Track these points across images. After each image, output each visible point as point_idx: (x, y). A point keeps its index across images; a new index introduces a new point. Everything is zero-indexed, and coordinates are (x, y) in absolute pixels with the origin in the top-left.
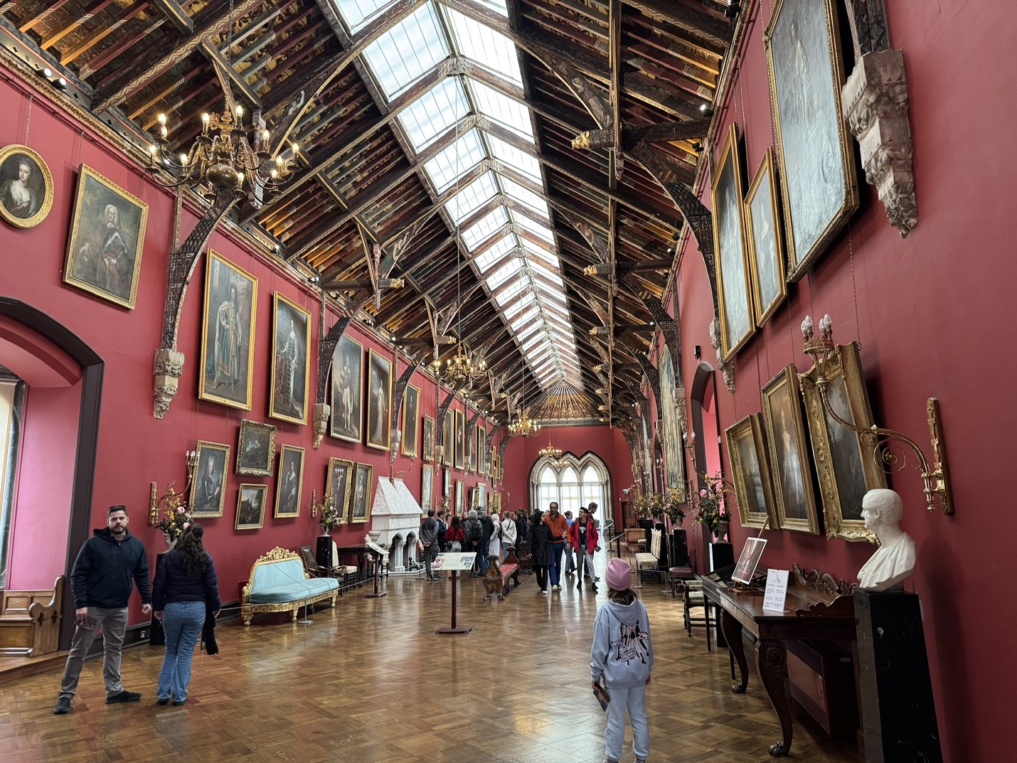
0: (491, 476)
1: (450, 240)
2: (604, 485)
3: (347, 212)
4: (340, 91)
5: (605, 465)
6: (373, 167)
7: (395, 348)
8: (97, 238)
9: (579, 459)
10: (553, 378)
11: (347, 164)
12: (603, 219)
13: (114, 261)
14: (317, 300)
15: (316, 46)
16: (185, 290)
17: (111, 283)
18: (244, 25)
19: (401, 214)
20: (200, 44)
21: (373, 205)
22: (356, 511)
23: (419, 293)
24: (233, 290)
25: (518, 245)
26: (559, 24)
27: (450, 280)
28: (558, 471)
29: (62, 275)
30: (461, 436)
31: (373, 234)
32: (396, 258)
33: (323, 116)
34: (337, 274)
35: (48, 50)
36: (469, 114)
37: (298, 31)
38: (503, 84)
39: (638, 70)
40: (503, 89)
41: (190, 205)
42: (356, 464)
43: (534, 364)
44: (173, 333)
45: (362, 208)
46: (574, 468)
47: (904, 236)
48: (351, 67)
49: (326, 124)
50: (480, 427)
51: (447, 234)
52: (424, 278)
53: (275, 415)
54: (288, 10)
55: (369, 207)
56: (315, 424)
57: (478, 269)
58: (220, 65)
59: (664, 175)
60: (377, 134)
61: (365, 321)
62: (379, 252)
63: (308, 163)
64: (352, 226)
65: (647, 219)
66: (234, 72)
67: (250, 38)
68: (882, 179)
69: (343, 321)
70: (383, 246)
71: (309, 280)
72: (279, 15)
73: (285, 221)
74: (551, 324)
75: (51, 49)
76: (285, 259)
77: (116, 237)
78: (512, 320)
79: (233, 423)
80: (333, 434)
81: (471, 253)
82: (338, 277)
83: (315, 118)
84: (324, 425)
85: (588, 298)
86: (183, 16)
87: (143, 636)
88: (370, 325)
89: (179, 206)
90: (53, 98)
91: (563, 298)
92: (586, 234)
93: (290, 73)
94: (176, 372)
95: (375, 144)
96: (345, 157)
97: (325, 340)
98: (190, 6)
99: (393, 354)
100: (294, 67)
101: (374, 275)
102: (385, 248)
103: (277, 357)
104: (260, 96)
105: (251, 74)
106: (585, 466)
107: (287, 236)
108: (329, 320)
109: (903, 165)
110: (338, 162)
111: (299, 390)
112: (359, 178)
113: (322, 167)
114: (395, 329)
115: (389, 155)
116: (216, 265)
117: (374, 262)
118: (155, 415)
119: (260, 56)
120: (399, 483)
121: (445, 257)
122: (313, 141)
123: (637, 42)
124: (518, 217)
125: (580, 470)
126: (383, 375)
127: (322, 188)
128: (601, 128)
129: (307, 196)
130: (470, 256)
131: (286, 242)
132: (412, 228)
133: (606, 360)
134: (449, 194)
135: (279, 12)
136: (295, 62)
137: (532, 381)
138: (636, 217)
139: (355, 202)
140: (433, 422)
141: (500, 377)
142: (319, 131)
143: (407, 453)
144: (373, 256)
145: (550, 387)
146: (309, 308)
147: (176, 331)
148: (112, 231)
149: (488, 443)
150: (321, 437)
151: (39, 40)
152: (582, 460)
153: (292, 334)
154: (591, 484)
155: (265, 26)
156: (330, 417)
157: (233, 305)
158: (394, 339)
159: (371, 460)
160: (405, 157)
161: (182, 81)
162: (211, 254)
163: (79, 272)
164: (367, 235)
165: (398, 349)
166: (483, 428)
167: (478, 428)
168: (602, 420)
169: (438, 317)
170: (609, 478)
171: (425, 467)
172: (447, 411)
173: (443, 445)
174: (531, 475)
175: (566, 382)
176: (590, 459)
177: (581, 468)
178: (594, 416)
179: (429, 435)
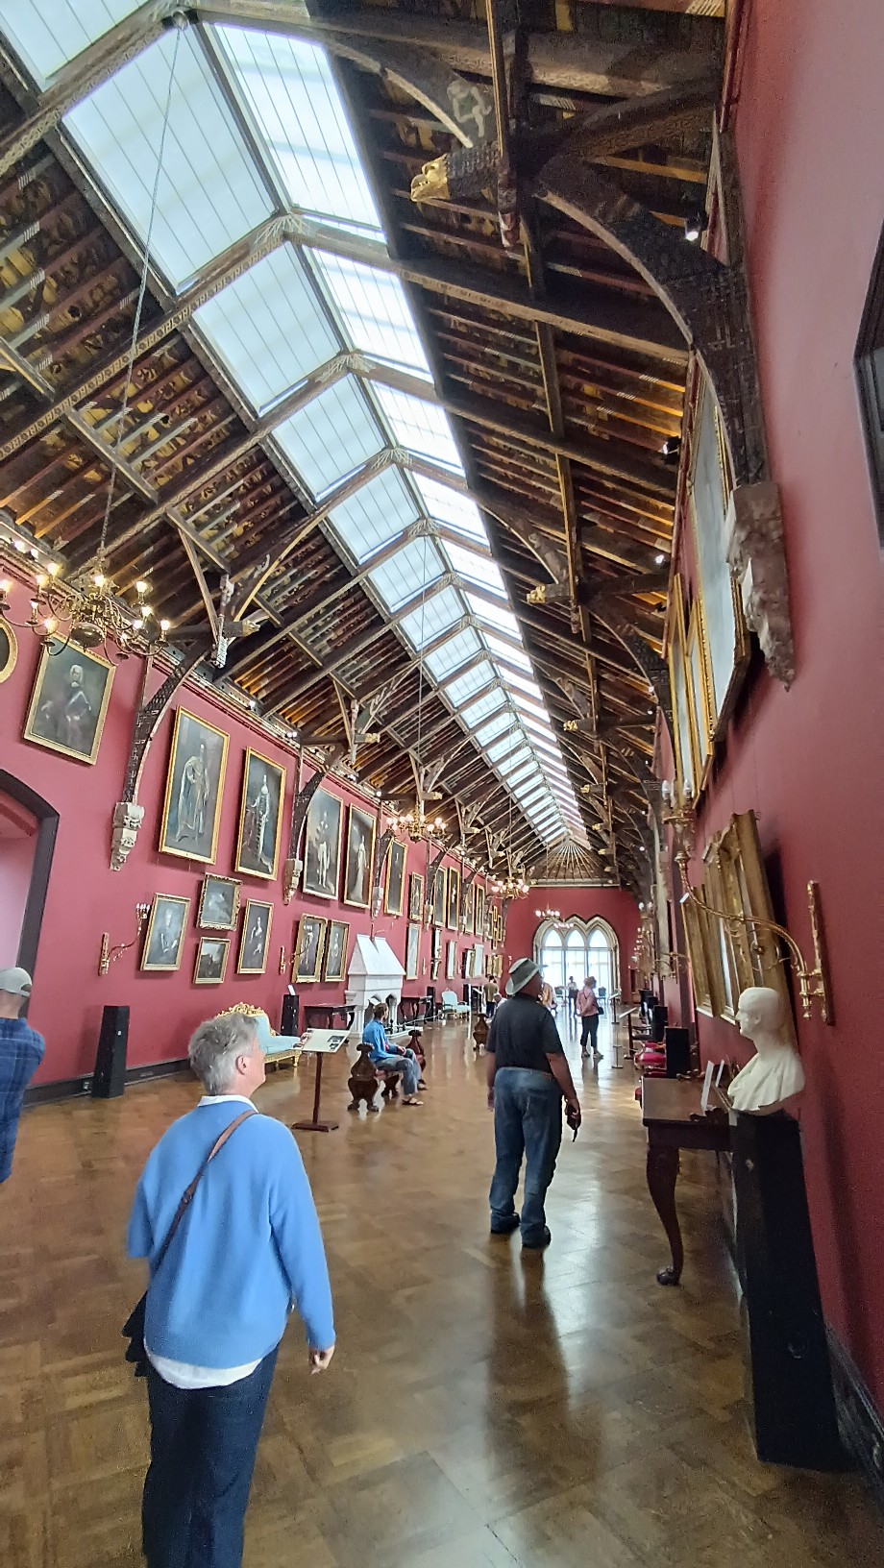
0: (491, 937)
1: (431, 695)
2: (612, 951)
3: (321, 669)
4: (309, 554)
5: (614, 929)
6: (347, 625)
7: (380, 803)
8: (60, 696)
9: (586, 923)
11: (320, 623)
12: (583, 673)
13: (77, 718)
14: (294, 755)
15: (281, 513)
16: (148, 746)
17: (72, 738)
18: (209, 495)
19: (380, 669)
20: (165, 514)
21: (349, 661)
22: (331, 968)
23: (402, 748)
24: (202, 746)
25: (508, 701)
26: (514, 481)
27: (436, 735)
28: (564, 934)
29: (22, 732)
31: (352, 690)
32: (373, 714)
33: (293, 578)
34: (316, 729)
35: (23, 524)
36: (444, 574)
37: (263, 499)
38: (473, 544)
39: (595, 524)
40: (470, 547)
41: (161, 664)
42: (330, 922)
43: (536, 821)
44: (134, 787)
45: (337, 665)
46: (581, 931)
47: (787, 689)
48: (317, 531)
49: (296, 585)
50: (479, 887)
51: (427, 689)
52: (407, 733)
53: (241, 869)
54: (251, 479)
55: (343, 665)
56: (287, 879)
57: (466, 723)
58: (186, 533)
59: (622, 628)
60: (349, 593)
61: (346, 776)
62: (357, 707)
63: (279, 623)
64: (327, 681)
65: (628, 675)
66: (200, 539)
67: (216, 507)
68: (761, 625)
69: (319, 776)
70: (361, 701)
71: (286, 736)
72: (243, 484)
73: (261, 679)
74: (550, 779)
75: (25, 523)
76: (261, 716)
77: (81, 696)
78: (507, 776)
79: (199, 877)
80: (305, 890)
81: (457, 708)
82: (316, 733)
83: (286, 579)
84: (296, 881)
85: (580, 754)
86: (148, 489)
87: (86, 1088)
88: (351, 780)
89: (150, 665)
90: (25, 569)
91: (559, 754)
92: (566, 689)
93: (258, 538)
94: (135, 825)
95: (347, 603)
96: (318, 615)
97: (301, 795)
98: (156, 479)
99: (378, 809)
100: (261, 532)
101: (350, 732)
102: (364, 703)
103: (247, 812)
104: (228, 561)
105: (219, 540)
106: (592, 930)
107: (264, 694)
108: (306, 774)
109: (779, 609)
110: (311, 621)
111: (270, 846)
112: (333, 636)
113: (294, 626)
114: (381, 783)
115: (363, 614)
116: (185, 722)
117: (350, 719)
118: (112, 867)
119: (227, 524)
120: (381, 942)
121: (428, 712)
122: (284, 603)
123: (589, 495)
124: (503, 671)
125: (587, 935)
126: (365, 830)
127: (296, 646)
128: (557, 582)
129: (283, 654)
130: (456, 710)
131: (262, 699)
132: (390, 683)
133: (605, 820)
134: (428, 650)
135: (242, 482)
136: (261, 528)
138: (616, 673)
139: (330, 659)
140: (422, 883)
141: (498, 835)
142: (290, 592)
143: (389, 911)
144: (350, 713)
146: (284, 764)
147: (137, 785)
148: (76, 690)
150: (292, 893)
151: (14, 516)
152: (589, 924)
153: (265, 789)
154: (599, 949)
155: (231, 495)
156: (302, 873)
157: (201, 760)
158: (379, 794)
159: (349, 917)
160: (379, 615)
161: (151, 549)
162: (181, 711)
163: (39, 728)
164: (343, 691)
165: (383, 804)
166: (482, 888)
167: (476, 887)
168: (611, 881)
169: (424, 772)
170: (617, 943)
171: (412, 926)
172: (438, 868)
173: (433, 904)
174: (536, 937)
175: (573, 841)
176: (598, 923)
177: (588, 932)
178: (602, 877)
179: (417, 894)
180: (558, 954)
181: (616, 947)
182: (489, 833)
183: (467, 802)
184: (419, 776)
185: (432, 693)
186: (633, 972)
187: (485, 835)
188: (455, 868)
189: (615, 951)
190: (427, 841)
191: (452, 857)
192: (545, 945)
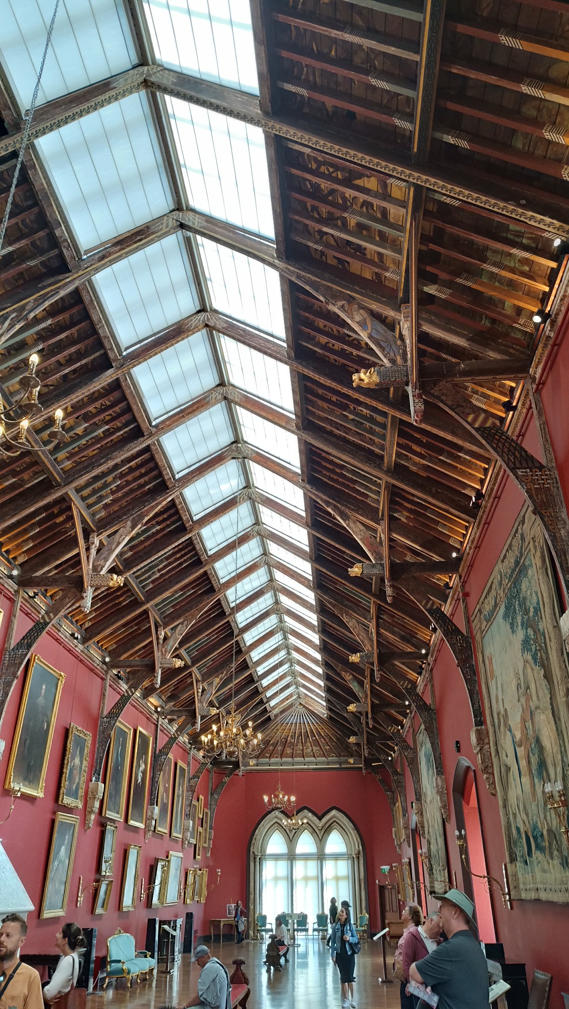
0: (193, 841)
1: (108, 377)
2: (353, 858)
5: (356, 828)
7: (17, 592)
9: (320, 819)
10: (287, 698)
23: (57, 482)
28: (291, 837)
30: (144, 773)
43: (261, 670)
46: (313, 832)
50: (181, 764)
51: (104, 359)
57: (169, 464)
74: (286, 600)
78: (227, 585)
81: (155, 424)
91: (305, 538)
106: (327, 830)
125: (321, 835)
130: (154, 430)
133: (367, 648)
134: (100, 259)
137: (257, 699)
140: (89, 742)
141: (211, 684)
145: (283, 712)
149: (191, 789)
152: (324, 820)
154: (336, 857)
158: (15, 573)
165: (21, 593)
166: (185, 766)
167: (176, 764)
168: (351, 761)
169: (97, 543)
170: (361, 847)
171: (61, 817)
172: (118, 724)
173: (104, 782)
174: (253, 841)
175: (304, 706)
176: (334, 819)
177: (323, 832)
178: (340, 756)
179: (77, 761)
180: (282, 867)
181: (359, 853)
182: (197, 682)
183: (168, 619)
184: (88, 549)
185: (111, 371)
186: (382, 888)
187: (192, 683)
188: (146, 729)
189: (358, 858)
190: (103, 679)
191: (141, 712)
192: (265, 852)
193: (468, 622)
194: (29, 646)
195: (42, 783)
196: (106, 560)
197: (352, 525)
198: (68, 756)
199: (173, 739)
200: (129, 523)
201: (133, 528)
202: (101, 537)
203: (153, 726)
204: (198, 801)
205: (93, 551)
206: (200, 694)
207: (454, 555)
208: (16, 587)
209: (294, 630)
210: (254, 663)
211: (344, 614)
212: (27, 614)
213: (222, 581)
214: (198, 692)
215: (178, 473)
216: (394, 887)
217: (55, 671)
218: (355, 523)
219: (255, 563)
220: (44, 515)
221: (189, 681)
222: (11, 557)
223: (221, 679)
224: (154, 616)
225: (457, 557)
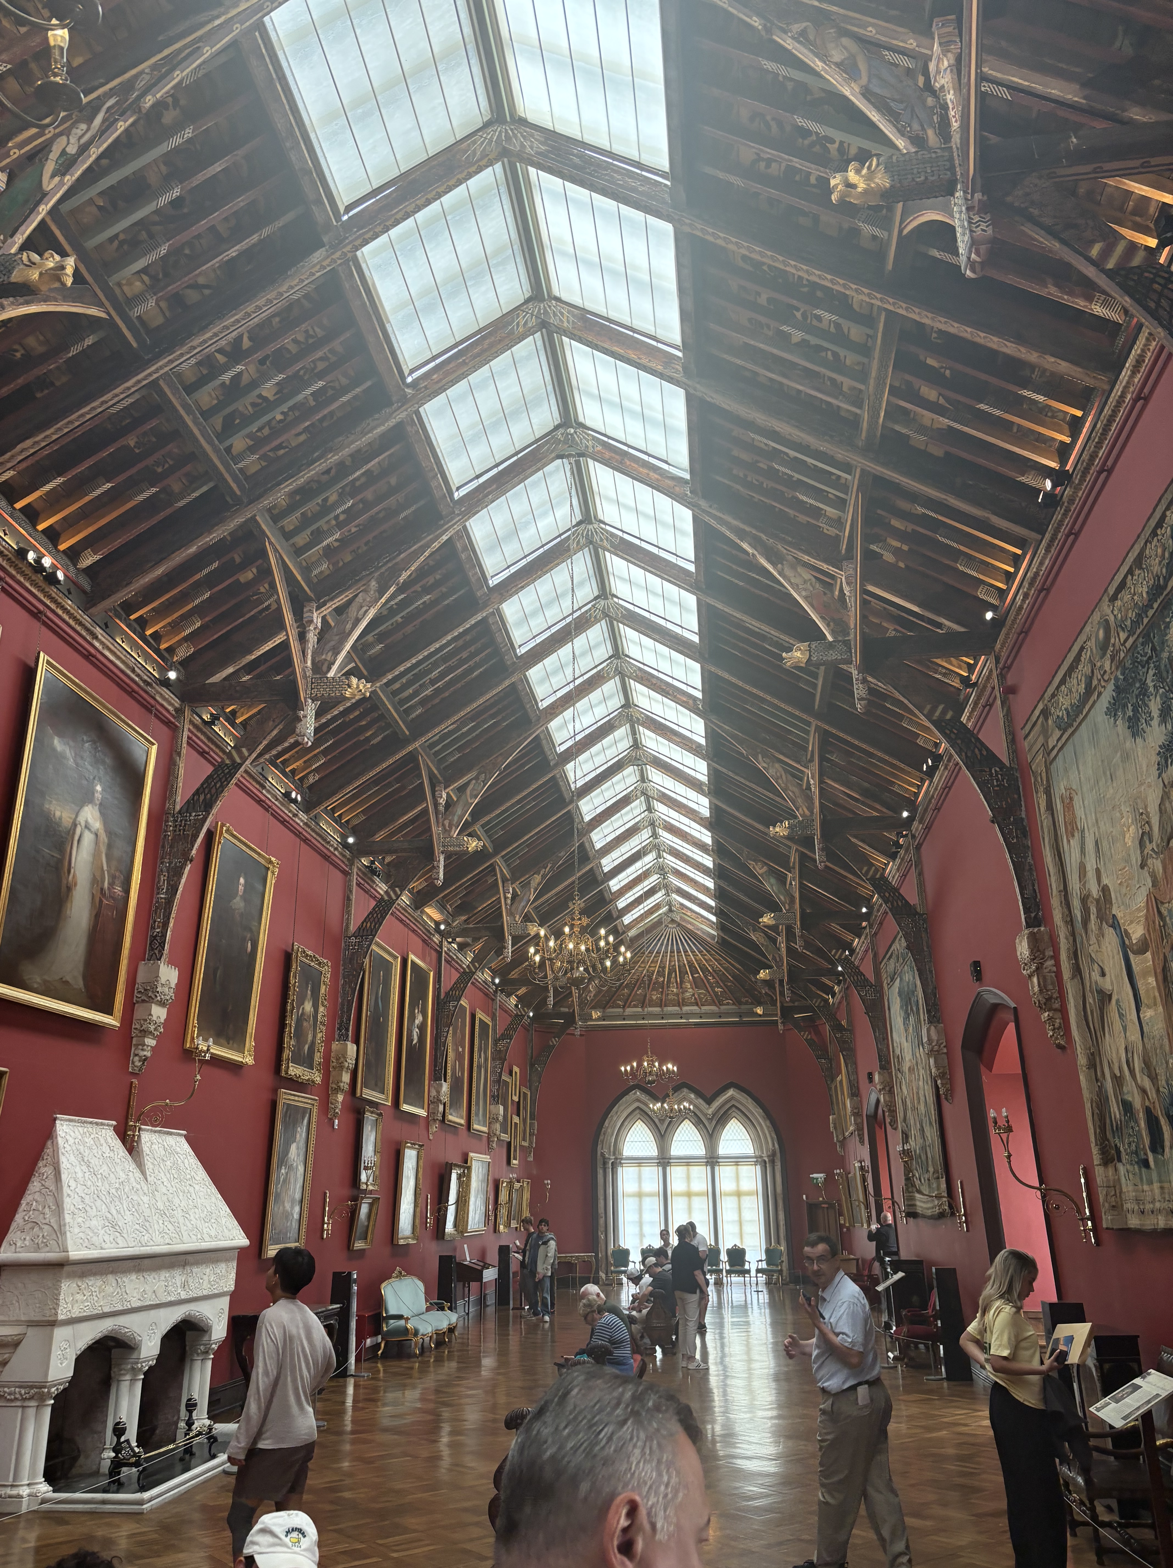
2: (765, 1163)
9: (709, 1102)
28: (663, 1134)
30: (422, 1027)
43: (608, 863)
46: (698, 1123)
99: (171, 725)
106: (721, 1120)
120: (164, 1146)
125: (712, 1127)
133: (802, 811)
137: (604, 912)
140: (327, 977)
145: (644, 933)
149: (500, 1056)
152: (716, 1104)
154: (737, 1160)
158: (173, 675)
168: (759, 1011)
169: (318, 622)
170: (777, 1146)
171: (287, 1097)
172: (374, 947)
173: (357, 1042)
174: (601, 1138)
175: (679, 925)
176: (733, 1102)
177: (714, 1122)
178: (740, 1003)
179: (308, 1007)
182: (504, 881)
186: (812, 1207)
187: (495, 883)
188: (423, 959)
189: (773, 1162)
190: (346, 873)
191: (414, 931)
192: (621, 1154)
193: (1012, 740)
194: (208, 806)
195: (250, 1043)
196: (336, 652)
197: (788, 572)
198: (293, 997)
199: (466, 976)
200: (373, 584)
201: (381, 592)
202: (327, 610)
203: (434, 954)
204: (511, 1073)
205: (312, 638)
206: (509, 902)
207: (989, 615)
208: (177, 703)
209: (664, 795)
210: (597, 851)
211: (760, 756)
212: (203, 753)
213: (543, 705)
214: (506, 898)
215: (458, 489)
216: (831, 1206)
217: (259, 855)
218: (793, 567)
219: (599, 672)
220: (216, 565)
221: (490, 880)
222: (163, 646)
223: (543, 877)
224: (427, 765)
225: (993, 619)
